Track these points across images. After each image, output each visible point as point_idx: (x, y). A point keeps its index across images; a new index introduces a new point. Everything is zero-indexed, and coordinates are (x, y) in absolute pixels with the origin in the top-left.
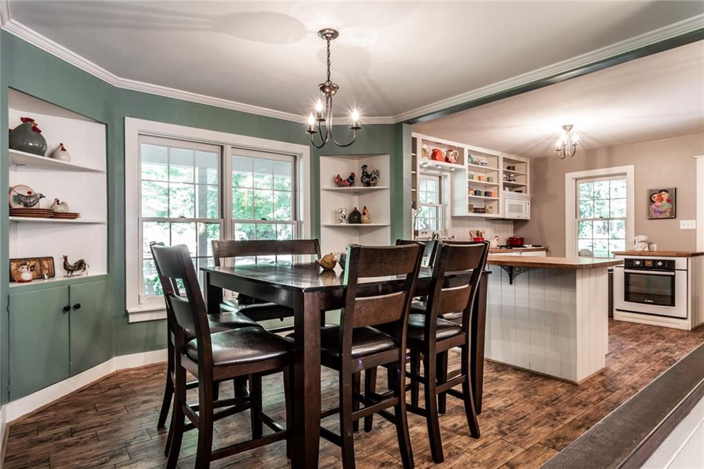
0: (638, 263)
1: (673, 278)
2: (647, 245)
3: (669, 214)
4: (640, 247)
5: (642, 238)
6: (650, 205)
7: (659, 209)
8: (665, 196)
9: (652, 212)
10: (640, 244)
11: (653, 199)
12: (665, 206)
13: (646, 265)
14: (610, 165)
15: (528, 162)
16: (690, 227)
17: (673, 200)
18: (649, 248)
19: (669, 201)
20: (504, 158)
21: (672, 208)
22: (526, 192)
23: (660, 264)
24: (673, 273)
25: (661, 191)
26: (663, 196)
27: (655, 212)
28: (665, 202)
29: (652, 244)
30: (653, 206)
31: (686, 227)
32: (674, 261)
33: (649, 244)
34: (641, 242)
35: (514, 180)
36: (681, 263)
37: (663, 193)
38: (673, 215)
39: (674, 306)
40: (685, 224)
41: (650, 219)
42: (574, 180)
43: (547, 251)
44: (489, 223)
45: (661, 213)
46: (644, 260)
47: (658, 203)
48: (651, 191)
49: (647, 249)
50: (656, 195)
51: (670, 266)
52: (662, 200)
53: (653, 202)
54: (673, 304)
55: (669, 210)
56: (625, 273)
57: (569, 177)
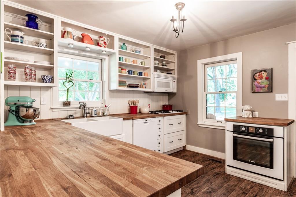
0: (243, 129)
1: (272, 144)
2: (251, 113)
3: (267, 89)
4: (246, 115)
5: (247, 107)
6: (253, 82)
7: (260, 85)
8: (264, 75)
9: (255, 87)
10: (246, 112)
11: (255, 77)
12: (264, 82)
13: (250, 131)
14: (226, 53)
15: (176, 54)
16: (283, 99)
17: (270, 78)
18: (252, 115)
19: (267, 79)
20: (155, 49)
21: (269, 85)
22: (174, 74)
23: (261, 131)
24: (271, 140)
25: (261, 71)
26: (263, 75)
27: (257, 87)
28: (264, 79)
29: (254, 111)
30: (256, 83)
31: (280, 99)
32: (273, 129)
33: (253, 112)
34: (247, 110)
35: (166, 66)
36: (278, 131)
37: (263, 72)
38: (270, 89)
39: (273, 168)
40: (279, 97)
41: (253, 93)
42: (203, 65)
43: (187, 114)
44: (147, 95)
45: (261, 88)
46: (248, 127)
47: (259, 81)
48: (254, 71)
49: (251, 116)
50: (257, 74)
51: (269, 133)
52: (261, 78)
53: (255, 79)
54: (271, 167)
55: (268, 86)
56: (234, 137)
57: (200, 63)
